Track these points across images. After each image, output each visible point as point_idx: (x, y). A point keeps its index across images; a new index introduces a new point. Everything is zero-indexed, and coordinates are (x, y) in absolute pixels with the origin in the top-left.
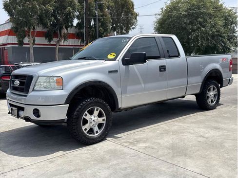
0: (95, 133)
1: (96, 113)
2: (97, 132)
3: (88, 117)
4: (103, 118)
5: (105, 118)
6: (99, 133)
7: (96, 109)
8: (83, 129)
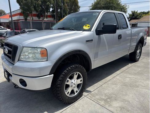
0: (75, 92)
1: (76, 77)
2: (77, 92)
3: (70, 82)
4: (81, 79)
5: (82, 79)
6: (78, 92)
7: (75, 74)
8: (66, 93)
